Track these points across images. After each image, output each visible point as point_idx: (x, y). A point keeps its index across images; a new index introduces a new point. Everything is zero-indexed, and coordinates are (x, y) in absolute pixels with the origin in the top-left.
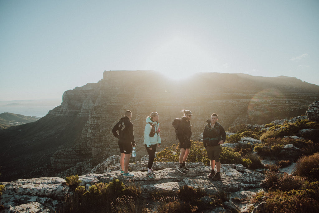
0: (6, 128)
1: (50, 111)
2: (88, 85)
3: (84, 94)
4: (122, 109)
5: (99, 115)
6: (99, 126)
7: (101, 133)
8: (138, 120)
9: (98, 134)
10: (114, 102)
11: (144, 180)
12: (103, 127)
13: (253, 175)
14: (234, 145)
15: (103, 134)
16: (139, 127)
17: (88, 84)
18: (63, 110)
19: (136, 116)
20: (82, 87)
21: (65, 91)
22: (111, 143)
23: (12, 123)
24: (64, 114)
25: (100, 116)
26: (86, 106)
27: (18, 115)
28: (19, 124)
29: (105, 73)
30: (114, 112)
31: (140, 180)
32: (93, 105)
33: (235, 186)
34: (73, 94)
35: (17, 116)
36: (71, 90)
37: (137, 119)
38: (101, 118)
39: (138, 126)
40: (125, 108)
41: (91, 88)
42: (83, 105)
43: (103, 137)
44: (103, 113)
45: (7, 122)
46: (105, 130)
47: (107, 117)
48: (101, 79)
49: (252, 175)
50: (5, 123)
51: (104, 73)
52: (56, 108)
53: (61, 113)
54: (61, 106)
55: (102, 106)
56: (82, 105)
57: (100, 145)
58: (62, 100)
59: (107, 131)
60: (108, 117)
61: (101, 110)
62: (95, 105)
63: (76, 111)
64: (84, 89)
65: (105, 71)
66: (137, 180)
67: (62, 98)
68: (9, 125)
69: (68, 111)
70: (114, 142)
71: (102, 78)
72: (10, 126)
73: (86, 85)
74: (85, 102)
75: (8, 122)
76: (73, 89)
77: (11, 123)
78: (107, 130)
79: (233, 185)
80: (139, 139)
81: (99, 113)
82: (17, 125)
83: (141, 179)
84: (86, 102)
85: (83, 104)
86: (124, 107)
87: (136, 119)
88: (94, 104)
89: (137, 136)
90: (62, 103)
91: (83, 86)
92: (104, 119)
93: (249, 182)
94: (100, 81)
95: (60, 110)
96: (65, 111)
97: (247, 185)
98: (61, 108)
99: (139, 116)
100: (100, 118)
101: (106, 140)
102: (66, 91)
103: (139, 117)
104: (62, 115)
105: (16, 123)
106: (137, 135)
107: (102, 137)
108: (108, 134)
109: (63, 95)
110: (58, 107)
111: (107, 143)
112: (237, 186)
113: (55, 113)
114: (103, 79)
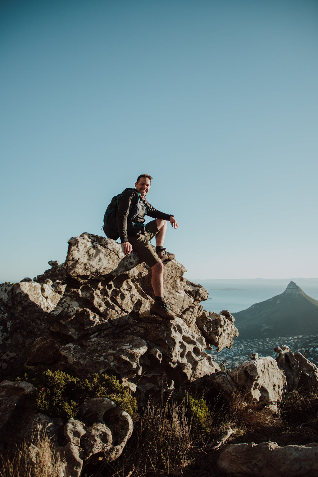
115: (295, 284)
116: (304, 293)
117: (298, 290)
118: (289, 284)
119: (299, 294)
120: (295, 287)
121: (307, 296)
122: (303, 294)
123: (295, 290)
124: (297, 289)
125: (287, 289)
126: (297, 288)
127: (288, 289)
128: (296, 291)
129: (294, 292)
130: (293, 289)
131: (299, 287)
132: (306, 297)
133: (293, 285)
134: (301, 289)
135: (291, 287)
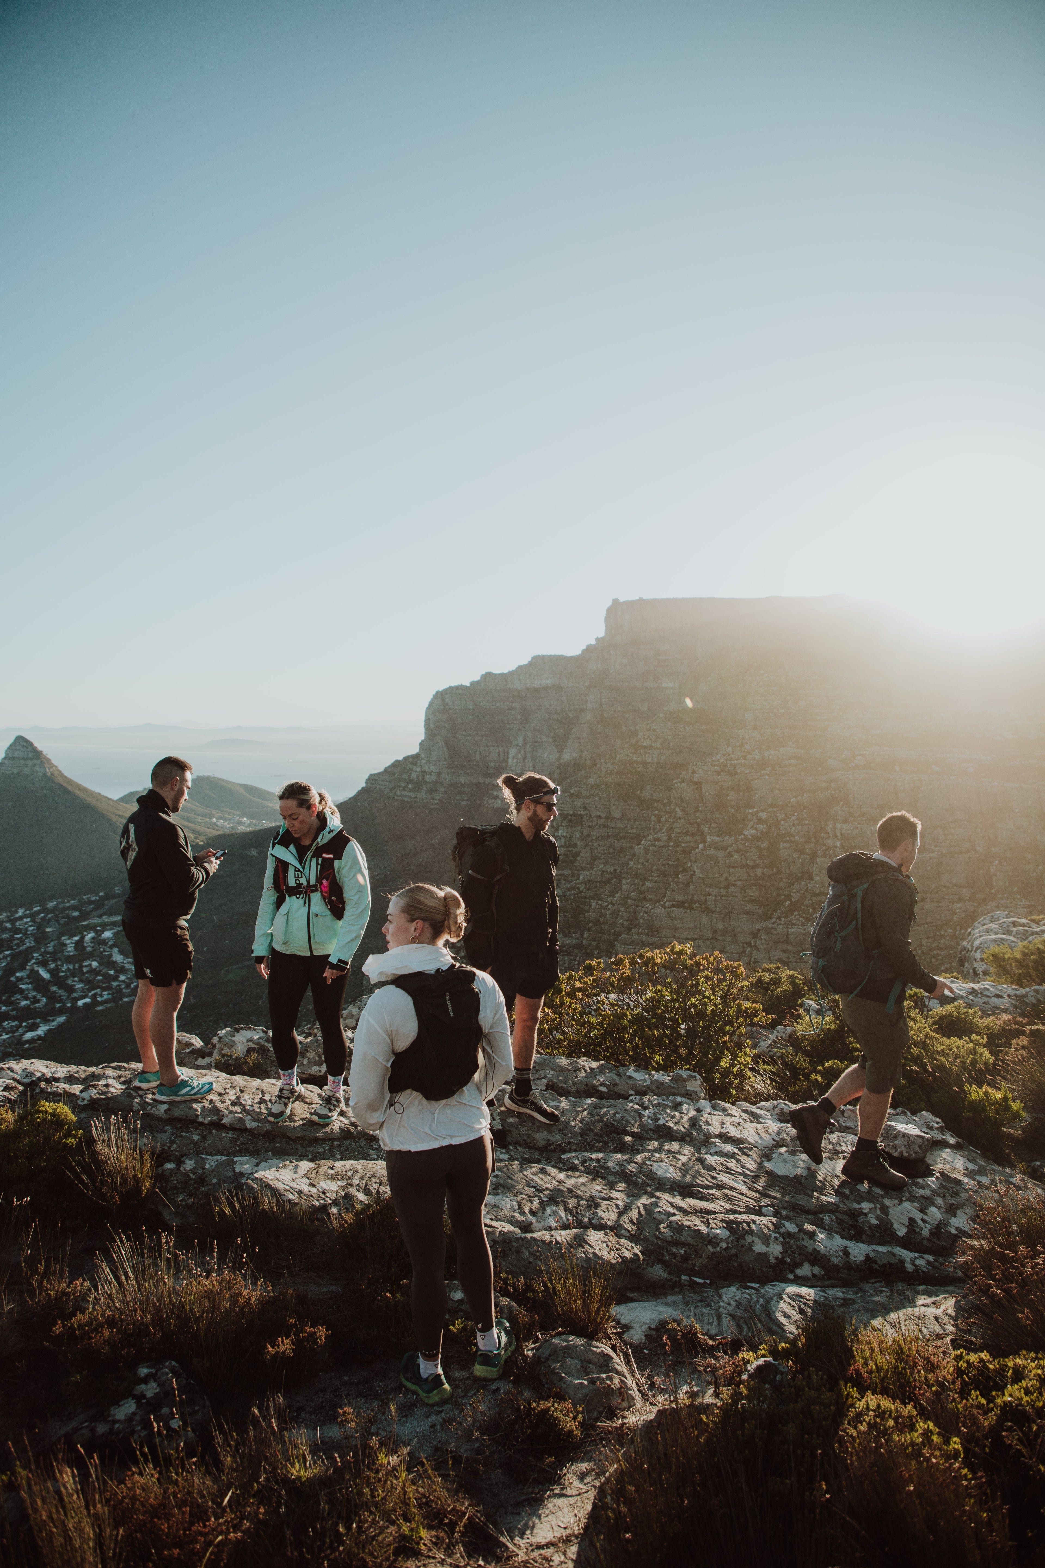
0: (202, 838)
1: (373, 779)
2: (539, 663)
3: (516, 705)
4: (683, 782)
5: (579, 802)
6: (577, 854)
7: (582, 887)
8: (756, 838)
9: (570, 889)
10: (650, 747)
11: (238, 1128)
12: (594, 858)
13: (964, 1195)
14: (1025, 996)
15: (590, 893)
16: (759, 871)
17: (535, 658)
18: (424, 772)
19: (750, 816)
20: (511, 673)
21: (438, 692)
22: (623, 936)
23: (225, 820)
24: (431, 792)
25: (585, 809)
26: (524, 759)
27: (248, 788)
28: (249, 826)
29: (616, 611)
30: (646, 794)
31: (218, 1125)
32: (557, 756)
33: (759, 1248)
34: (471, 706)
35: (242, 791)
36: (460, 688)
37: (754, 832)
38: (586, 819)
39: (757, 866)
40: (697, 777)
41: (547, 680)
42: (511, 755)
43: (590, 905)
44: (595, 795)
45: (204, 815)
46: (602, 875)
47: (614, 814)
48: (597, 639)
49: (956, 1194)
50: (199, 819)
51: (609, 610)
52: (397, 764)
53: (418, 785)
54: (416, 757)
55: (594, 765)
56: (506, 754)
57: (575, 941)
58: (422, 730)
59: (609, 881)
60: (617, 814)
61: (591, 781)
62: (567, 756)
63: (481, 780)
64: (518, 686)
65: (616, 602)
66: (202, 1124)
67: (423, 723)
68: (214, 826)
69: (446, 778)
70: (638, 934)
71: (601, 634)
72: (217, 833)
73: (530, 663)
74: (520, 741)
75: (211, 816)
76: (472, 683)
77: (220, 818)
78: (611, 873)
79: (749, 1239)
80: (758, 926)
81: (578, 795)
82: (242, 829)
83: (225, 1121)
84: (525, 742)
85: (512, 752)
86: (694, 772)
87: (749, 832)
88: (561, 751)
89: (747, 913)
90: (422, 744)
91: (513, 668)
92: (601, 822)
93: (901, 1231)
94: (589, 647)
95: (414, 776)
96: (434, 778)
97: (859, 1251)
98: (415, 764)
99: (763, 815)
100: (582, 816)
101: (602, 919)
102: (440, 690)
103: (760, 821)
104: (419, 795)
105: (240, 823)
106: (749, 907)
107: (586, 907)
108: (613, 893)
109: (428, 709)
110: (406, 759)
111: (605, 936)
112: (775, 1249)
113: (392, 789)
114: (601, 638)
115: (30, 743)
116: (60, 772)
117: (42, 764)
118: (11, 745)
119: (45, 775)
120: (30, 755)
121: (69, 781)
122: (56, 774)
123: (30, 763)
124: (38, 762)
125: (5, 759)
126: (37, 754)
127: (6, 762)
128: (35, 765)
129: (27, 770)
130: (24, 759)
131: (44, 753)
132: (64, 784)
133: (23, 746)
134: (49, 760)
135: (18, 754)
